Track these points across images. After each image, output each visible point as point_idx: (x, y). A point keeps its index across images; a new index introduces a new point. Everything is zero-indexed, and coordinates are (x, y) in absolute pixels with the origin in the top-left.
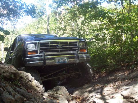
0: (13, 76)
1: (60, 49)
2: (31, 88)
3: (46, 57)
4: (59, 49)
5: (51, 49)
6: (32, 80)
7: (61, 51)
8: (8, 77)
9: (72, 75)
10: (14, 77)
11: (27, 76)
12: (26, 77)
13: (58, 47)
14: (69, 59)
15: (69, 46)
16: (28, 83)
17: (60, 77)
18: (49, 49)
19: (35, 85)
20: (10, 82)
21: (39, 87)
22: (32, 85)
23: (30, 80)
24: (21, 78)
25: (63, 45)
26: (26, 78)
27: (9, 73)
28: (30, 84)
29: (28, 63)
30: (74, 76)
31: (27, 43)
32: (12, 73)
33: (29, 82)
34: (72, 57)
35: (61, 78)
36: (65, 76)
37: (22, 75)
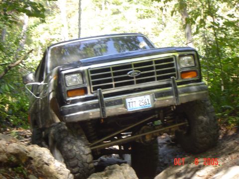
0: (14, 159)
1: (137, 77)
2: (48, 176)
3: (105, 99)
4: (132, 78)
5: (116, 80)
6: (50, 162)
7: (139, 82)
8: (5, 161)
9: (172, 129)
10: (16, 160)
11: (40, 156)
12: (38, 157)
13: (130, 74)
14: (156, 98)
15: (154, 71)
16: (42, 167)
17: (145, 136)
18: (110, 81)
19: (55, 170)
20: (10, 169)
21: (62, 174)
22: (50, 171)
23: (46, 162)
24: (31, 158)
25: (142, 70)
26: (39, 159)
27: (7, 155)
28: (45, 169)
29: (68, 115)
30: (179, 130)
31: (63, 72)
32: (11, 154)
33: (45, 166)
34: (163, 93)
35: (147, 137)
36: (156, 132)
37: (31, 155)
